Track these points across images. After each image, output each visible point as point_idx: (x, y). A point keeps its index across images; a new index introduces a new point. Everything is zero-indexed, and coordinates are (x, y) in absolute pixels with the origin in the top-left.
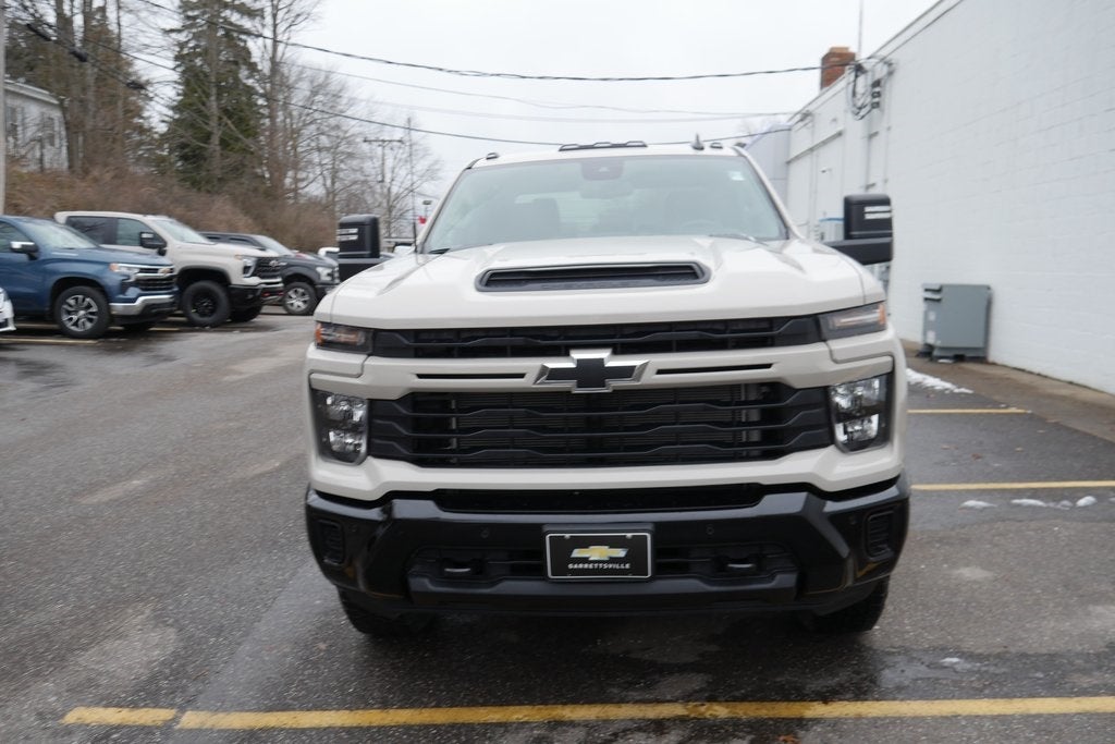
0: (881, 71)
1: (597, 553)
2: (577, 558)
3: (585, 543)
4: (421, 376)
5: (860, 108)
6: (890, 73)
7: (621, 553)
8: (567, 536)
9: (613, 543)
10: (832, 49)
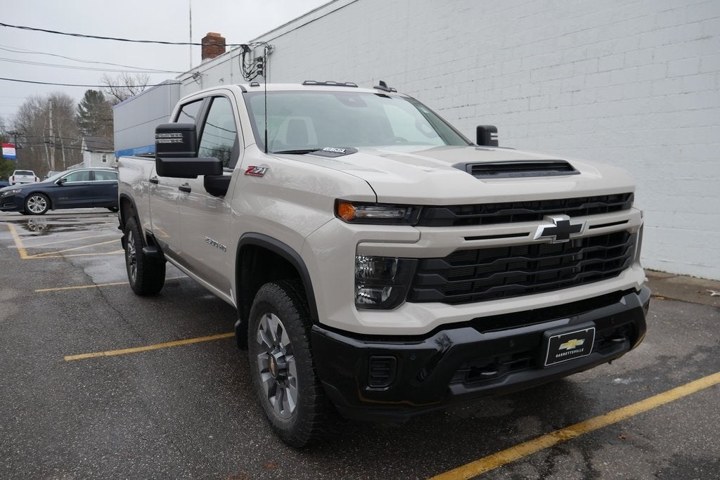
0: (260, 52)
1: (571, 345)
2: (561, 350)
3: (565, 339)
4: (467, 238)
5: (249, 74)
6: (270, 54)
7: (581, 342)
8: (559, 336)
9: (577, 337)
10: (210, 33)
